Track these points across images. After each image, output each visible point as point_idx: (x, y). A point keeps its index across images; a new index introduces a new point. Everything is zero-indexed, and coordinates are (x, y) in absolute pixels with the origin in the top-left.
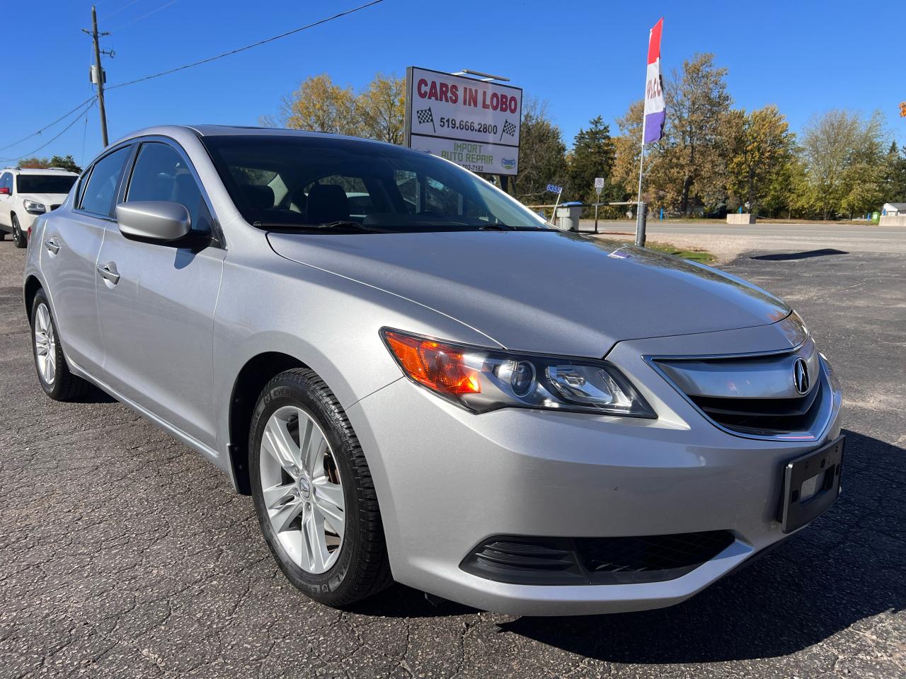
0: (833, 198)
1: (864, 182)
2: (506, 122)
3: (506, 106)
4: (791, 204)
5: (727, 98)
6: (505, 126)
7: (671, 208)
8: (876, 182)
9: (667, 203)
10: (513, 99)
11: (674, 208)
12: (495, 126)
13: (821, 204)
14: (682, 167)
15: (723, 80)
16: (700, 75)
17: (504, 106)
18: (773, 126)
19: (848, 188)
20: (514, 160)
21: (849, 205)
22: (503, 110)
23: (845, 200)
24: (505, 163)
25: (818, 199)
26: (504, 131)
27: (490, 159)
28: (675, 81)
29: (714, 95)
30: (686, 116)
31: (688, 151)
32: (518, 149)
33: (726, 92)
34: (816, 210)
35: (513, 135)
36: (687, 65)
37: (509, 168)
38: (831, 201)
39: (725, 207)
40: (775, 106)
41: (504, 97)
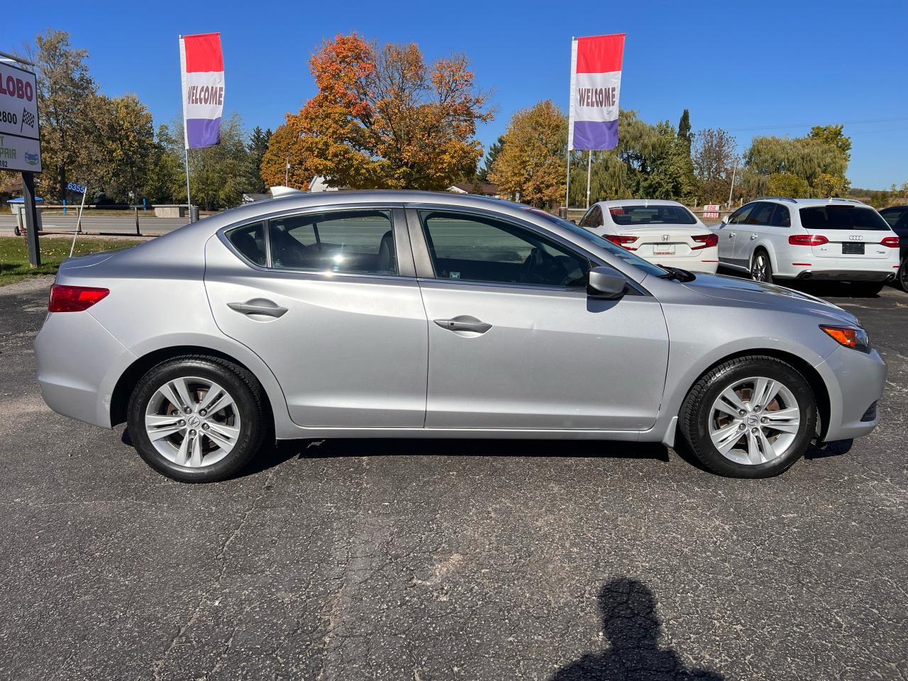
0: (212, 190)
1: (235, 176)
2: (25, 111)
3: (23, 92)
4: (175, 194)
5: (89, 82)
6: (24, 116)
7: (49, 196)
8: (244, 177)
9: (43, 192)
10: (28, 84)
11: (52, 196)
12: (14, 115)
13: (203, 195)
14: (55, 152)
15: (83, 62)
16: (58, 54)
17: (21, 92)
18: (137, 114)
19: (224, 182)
20: (37, 155)
21: (226, 196)
22: (21, 96)
23: (222, 192)
24: (29, 159)
25: (199, 190)
26: (23, 121)
27: (12, 153)
28: (30, 55)
29: (76, 76)
30: (47, 96)
31: (58, 134)
32: (38, 142)
33: (88, 75)
34: (198, 200)
35: (32, 126)
36: (40, 39)
37: (32, 164)
38: (210, 192)
39: (104, 195)
40: (135, 95)
41: (19, 81)
